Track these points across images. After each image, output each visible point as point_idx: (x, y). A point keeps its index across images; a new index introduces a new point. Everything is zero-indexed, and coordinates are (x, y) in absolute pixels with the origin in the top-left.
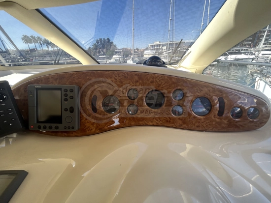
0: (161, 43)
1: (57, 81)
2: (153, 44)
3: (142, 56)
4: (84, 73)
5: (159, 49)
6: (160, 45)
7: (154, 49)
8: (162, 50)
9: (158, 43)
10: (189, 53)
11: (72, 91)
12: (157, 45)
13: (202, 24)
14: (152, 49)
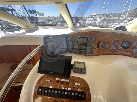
0: (97, 14)
1: (85, 35)
2: (92, 15)
3: (86, 21)
4: (96, 33)
5: (95, 18)
6: (96, 15)
7: (92, 18)
8: (97, 18)
9: (95, 14)
10: (131, 23)
11: (92, 39)
12: (94, 15)
13: (127, 2)
14: (91, 18)
